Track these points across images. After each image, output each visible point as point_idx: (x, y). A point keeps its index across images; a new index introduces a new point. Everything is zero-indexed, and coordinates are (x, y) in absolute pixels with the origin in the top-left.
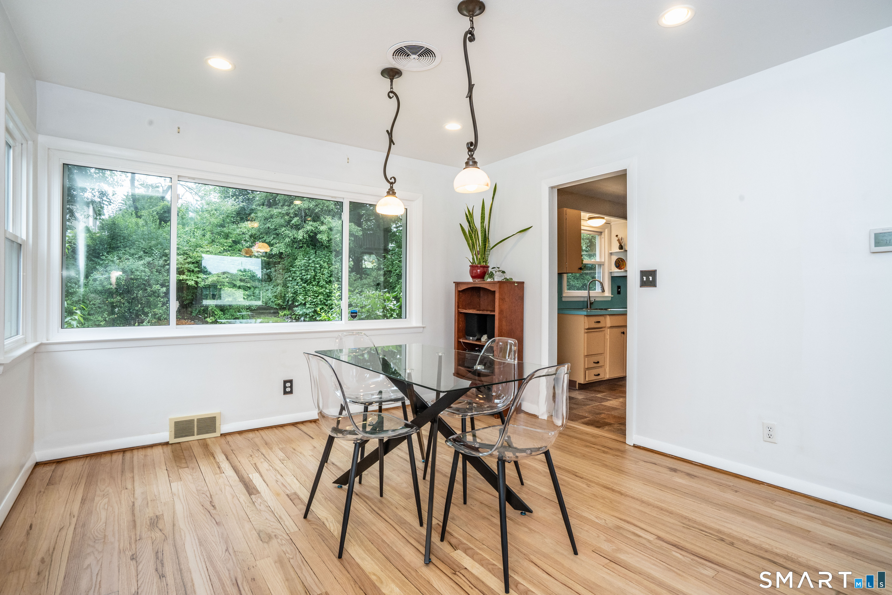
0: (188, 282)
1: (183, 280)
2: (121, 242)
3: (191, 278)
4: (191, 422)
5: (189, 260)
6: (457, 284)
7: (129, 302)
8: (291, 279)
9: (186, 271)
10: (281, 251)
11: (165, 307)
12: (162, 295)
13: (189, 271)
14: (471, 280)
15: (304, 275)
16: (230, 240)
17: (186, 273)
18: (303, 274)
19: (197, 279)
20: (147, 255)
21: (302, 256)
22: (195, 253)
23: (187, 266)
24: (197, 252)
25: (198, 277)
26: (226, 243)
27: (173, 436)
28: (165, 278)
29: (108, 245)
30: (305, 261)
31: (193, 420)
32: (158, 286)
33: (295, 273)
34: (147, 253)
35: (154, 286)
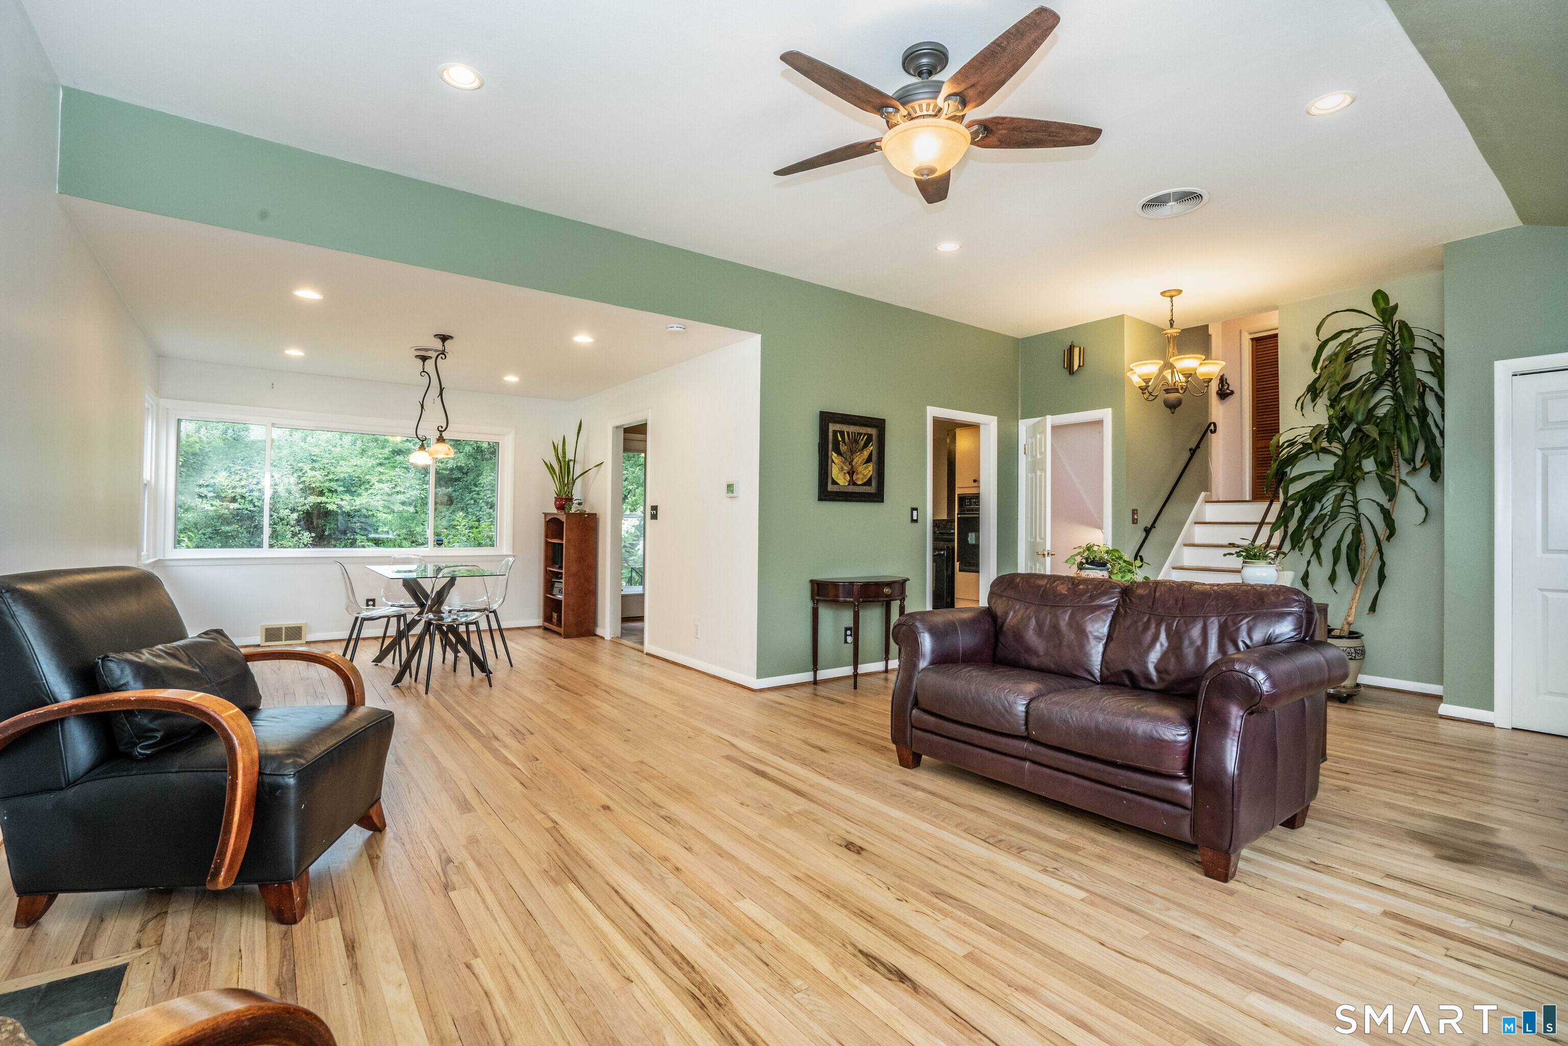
0: (328, 506)
1: (321, 503)
2: (241, 452)
3: (332, 500)
4: (280, 629)
5: (331, 476)
6: (546, 515)
7: (249, 532)
8: (472, 502)
9: (326, 491)
10: (459, 464)
11: (296, 538)
12: (293, 522)
13: (330, 491)
14: (555, 511)
15: (490, 497)
16: (386, 451)
17: (326, 494)
18: (488, 496)
19: (340, 502)
20: (276, 468)
21: (489, 471)
22: (339, 467)
23: (327, 484)
24: (341, 466)
25: (342, 500)
26: (381, 454)
27: (264, 639)
28: (297, 500)
29: (224, 455)
30: (491, 478)
31: (281, 628)
32: (288, 510)
33: (478, 494)
34: (276, 466)
35: (282, 511)
